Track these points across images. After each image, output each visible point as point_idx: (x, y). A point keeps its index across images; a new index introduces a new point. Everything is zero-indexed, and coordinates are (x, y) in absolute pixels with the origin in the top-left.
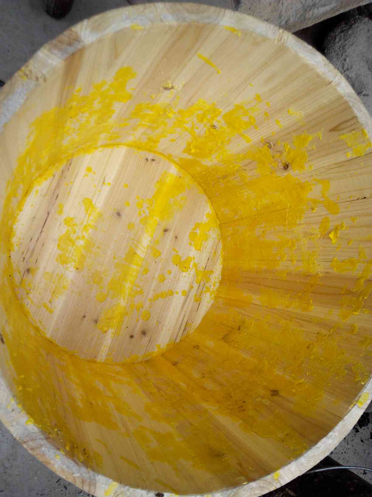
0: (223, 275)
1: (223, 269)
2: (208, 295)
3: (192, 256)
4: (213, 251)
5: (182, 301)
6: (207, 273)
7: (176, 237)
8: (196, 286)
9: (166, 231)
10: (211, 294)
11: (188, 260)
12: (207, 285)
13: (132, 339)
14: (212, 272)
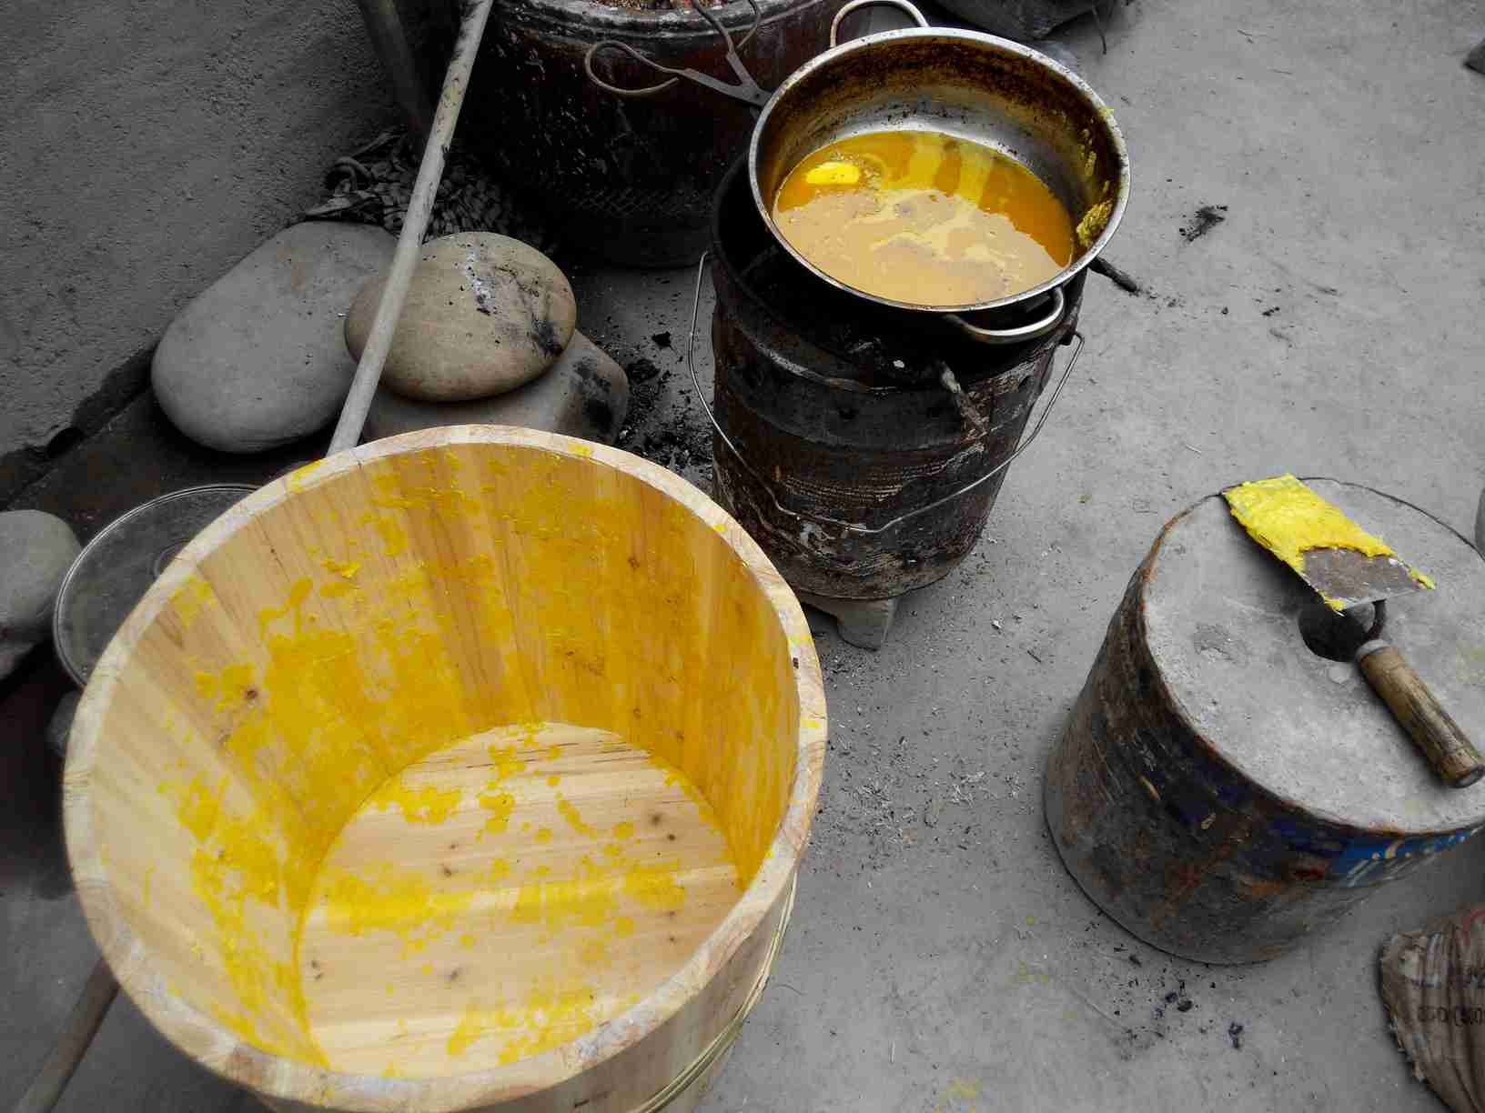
0: (489, 725)
1: (477, 731)
2: (536, 737)
3: (477, 800)
4: (451, 765)
5: (571, 779)
6: (498, 758)
7: (453, 847)
8: (530, 768)
9: (448, 872)
10: (536, 732)
11: (488, 804)
12: (519, 746)
13: (676, 834)
14: (492, 750)
